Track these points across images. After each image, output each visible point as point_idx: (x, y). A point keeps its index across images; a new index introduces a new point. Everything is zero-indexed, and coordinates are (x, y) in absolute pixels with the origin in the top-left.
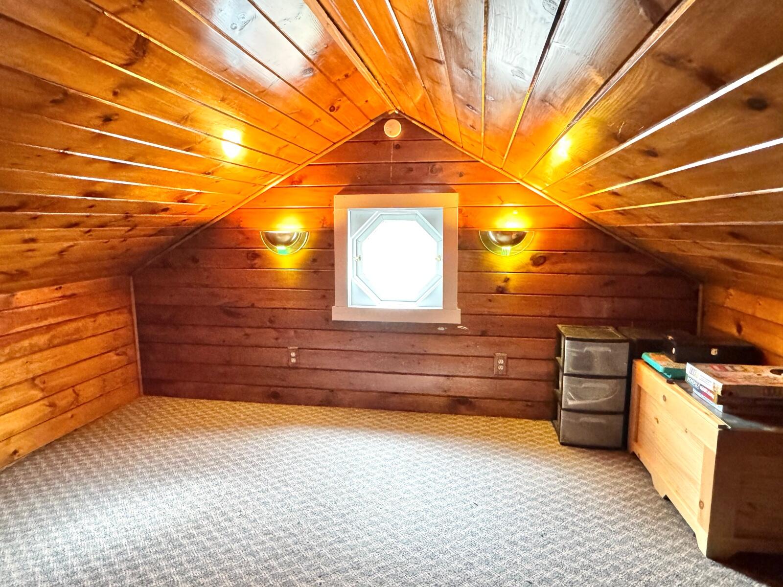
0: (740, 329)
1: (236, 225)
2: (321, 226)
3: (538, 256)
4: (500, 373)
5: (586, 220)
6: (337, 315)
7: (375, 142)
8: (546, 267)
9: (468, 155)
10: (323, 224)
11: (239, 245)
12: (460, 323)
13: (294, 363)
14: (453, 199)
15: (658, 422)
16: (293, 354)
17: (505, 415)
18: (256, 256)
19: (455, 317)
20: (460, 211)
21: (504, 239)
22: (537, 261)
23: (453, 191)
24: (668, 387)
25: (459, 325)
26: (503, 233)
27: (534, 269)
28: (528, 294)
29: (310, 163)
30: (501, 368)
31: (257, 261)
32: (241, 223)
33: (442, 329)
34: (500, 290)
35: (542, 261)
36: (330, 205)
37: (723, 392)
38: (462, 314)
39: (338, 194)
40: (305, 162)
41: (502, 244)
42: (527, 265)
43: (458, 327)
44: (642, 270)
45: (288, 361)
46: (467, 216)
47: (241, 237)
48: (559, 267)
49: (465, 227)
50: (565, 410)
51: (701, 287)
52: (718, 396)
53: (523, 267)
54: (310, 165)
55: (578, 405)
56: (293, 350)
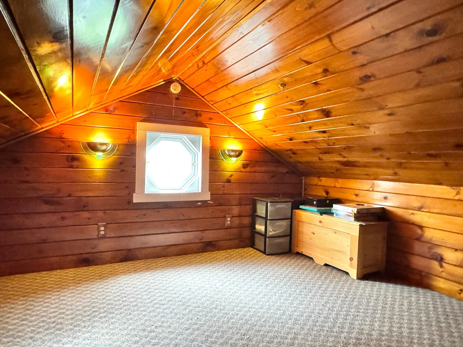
0: (327, 193)
1: (58, 136)
2: (127, 141)
3: (245, 163)
4: (228, 226)
5: (264, 147)
6: (136, 199)
7: (165, 94)
8: (248, 169)
9: (214, 109)
10: (129, 140)
11: (60, 150)
12: (210, 199)
13: (103, 235)
14: (207, 131)
15: (314, 234)
16: (102, 228)
17: (230, 248)
18: (74, 159)
19: (207, 197)
20: (210, 138)
21: (232, 154)
22: (245, 166)
23: (206, 127)
24: (321, 216)
25: (209, 201)
26: (233, 151)
27: (243, 170)
28: (241, 183)
29: (121, 99)
30: (229, 222)
31: (75, 163)
32: (63, 135)
33: (200, 204)
34: (229, 180)
35: (247, 166)
36: (134, 128)
37: (357, 212)
38: (211, 195)
39: (140, 121)
40: (118, 99)
41: (230, 156)
42: (240, 168)
43: (208, 202)
44: (285, 170)
45: (98, 234)
46: (213, 141)
47: (62, 145)
48: (254, 169)
49: (212, 147)
50: (268, 237)
51: (304, 178)
52: (355, 214)
53: (239, 169)
54: (120, 101)
55: (273, 234)
56: (102, 226)
